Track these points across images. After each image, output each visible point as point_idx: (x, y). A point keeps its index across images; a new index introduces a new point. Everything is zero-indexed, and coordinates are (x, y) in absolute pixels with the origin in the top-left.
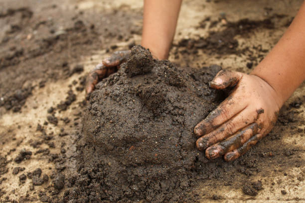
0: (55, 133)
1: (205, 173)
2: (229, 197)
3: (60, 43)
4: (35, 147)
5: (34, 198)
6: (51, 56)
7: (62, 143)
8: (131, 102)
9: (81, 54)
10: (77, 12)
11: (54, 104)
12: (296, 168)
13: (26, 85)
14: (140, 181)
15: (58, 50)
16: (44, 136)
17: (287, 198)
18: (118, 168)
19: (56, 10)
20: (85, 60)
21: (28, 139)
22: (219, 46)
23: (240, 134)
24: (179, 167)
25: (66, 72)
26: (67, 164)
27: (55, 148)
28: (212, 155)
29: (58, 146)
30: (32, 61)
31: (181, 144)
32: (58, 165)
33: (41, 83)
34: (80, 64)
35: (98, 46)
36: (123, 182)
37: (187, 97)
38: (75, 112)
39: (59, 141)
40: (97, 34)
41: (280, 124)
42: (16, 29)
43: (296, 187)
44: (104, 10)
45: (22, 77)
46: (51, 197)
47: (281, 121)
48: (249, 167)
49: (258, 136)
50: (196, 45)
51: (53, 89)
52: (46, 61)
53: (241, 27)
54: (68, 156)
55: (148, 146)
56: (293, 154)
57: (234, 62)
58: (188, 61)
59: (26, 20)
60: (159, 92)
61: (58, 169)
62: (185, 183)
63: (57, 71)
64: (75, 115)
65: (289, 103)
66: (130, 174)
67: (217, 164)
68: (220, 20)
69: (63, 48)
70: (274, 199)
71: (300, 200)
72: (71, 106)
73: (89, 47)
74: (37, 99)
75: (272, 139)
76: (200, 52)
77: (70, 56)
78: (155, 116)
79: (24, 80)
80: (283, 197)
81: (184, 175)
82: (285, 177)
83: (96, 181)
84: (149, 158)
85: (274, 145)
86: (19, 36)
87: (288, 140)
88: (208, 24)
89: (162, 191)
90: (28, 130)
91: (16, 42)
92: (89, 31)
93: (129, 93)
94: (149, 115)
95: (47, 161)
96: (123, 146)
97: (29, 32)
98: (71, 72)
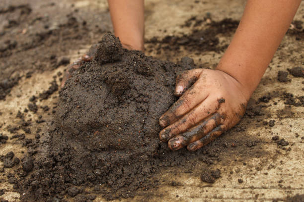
0: (33, 120)
1: (168, 161)
2: (188, 183)
3: (52, 38)
4: (12, 132)
5: (3, 180)
6: (42, 49)
7: (38, 129)
8: (98, 89)
9: (70, 48)
10: (73, 9)
11: (37, 93)
12: (256, 159)
13: (14, 75)
14: (103, 165)
15: (49, 44)
16: (22, 122)
17: (243, 187)
18: (83, 152)
19: (54, 8)
20: (73, 53)
21: (7, 125)
22: (201, 43)
23: (202, 124)
24: (142, 153)
25: (53, 64)
26: (39, 149)
27: (31, 133)
28: (174, 146)
29: (34, 132)
30: (23, 53)
31: (144, 130)
32: (31, 150)
33: (28, 74)
34: (68, 57)
35: (87, 41)
36: (87, 166)
37: (154, 86)
38: (55, 101)
39: (35, 128)
40: (87, 30)
41: (247, 116)
42: (13, 24)
43: (253, 176)
44: (98, 9)
45: (12, 68)
46: (19, 179)
47: (248, 114)
48: (210, 156)
49: (222, 126)
50: (179, 42)
51: (38, 79)
52: (37, 53)
53: (224, 26)
54: (42, 141)
55: (112, 132)
56: (255, 145)
57: (212, 58)
58: (169, 57)
59: (24, 16)
60: (123, 79)
61: (30, 153)
62: (146, 169)
63: (44, 63)
64: (54, 104)
65: (259, 97)
66: (94, 158)
67: (180, 152)
68: (205, 19)
69: (54, 42)
70: (230, 187)
71: (255, 188)
72: (52, 96)
73: (78, 42)
74: (22, 89)
75: (237, 131)
76: (182, 48)
77: (59, 50)
78: (120, 102)
79: (13, 70)
80: (239, 186)
81: (147, 161)
82: (244, 166)
83: (61, 164)
84: (112, 143)
85: (238, 136)
86: (15, 30)
87: (252, 132)
88: (194, 23)
89: (123, 176)
90: (8, 117)
91: (12, 36)
92: (81, 27)
93: (98, 80)
94: (114, 101)
95: (21, 145)
96: (88, 131)
97: (25, 27)
98: (57, 64)
